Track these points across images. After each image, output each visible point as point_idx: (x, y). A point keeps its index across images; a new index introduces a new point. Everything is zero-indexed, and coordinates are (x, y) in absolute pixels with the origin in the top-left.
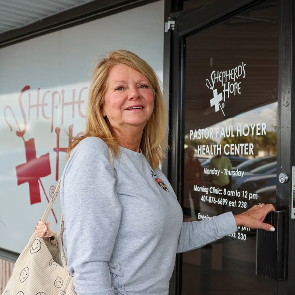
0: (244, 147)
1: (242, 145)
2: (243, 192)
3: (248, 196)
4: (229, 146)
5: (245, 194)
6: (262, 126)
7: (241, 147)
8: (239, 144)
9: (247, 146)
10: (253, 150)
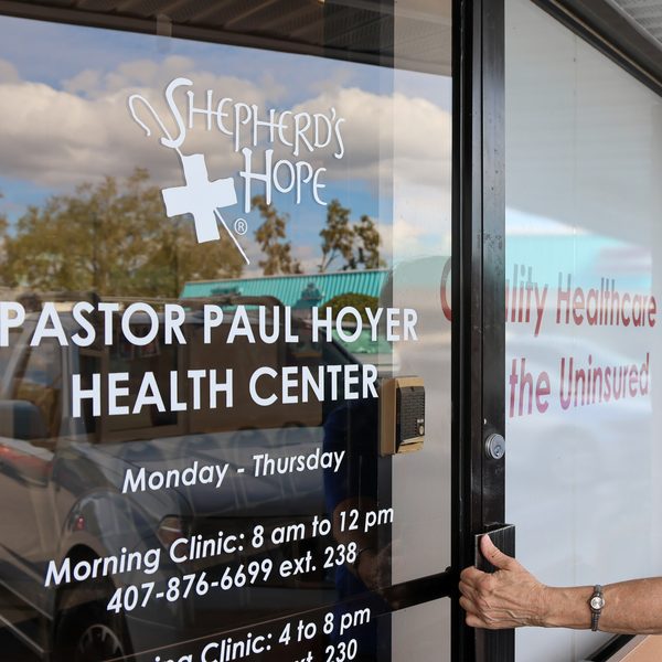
0: (341, 376)
1: (334, 369)
2: (343, 514)
3: (361, 522)
4: (274, 374)
5: (349, 520)
6: (406, 318)
7: (328, 376)
8: (321, 369)
9: (352, 374)
10: (375, 384)
